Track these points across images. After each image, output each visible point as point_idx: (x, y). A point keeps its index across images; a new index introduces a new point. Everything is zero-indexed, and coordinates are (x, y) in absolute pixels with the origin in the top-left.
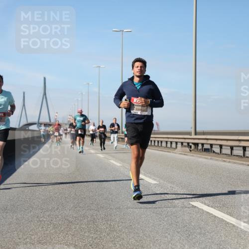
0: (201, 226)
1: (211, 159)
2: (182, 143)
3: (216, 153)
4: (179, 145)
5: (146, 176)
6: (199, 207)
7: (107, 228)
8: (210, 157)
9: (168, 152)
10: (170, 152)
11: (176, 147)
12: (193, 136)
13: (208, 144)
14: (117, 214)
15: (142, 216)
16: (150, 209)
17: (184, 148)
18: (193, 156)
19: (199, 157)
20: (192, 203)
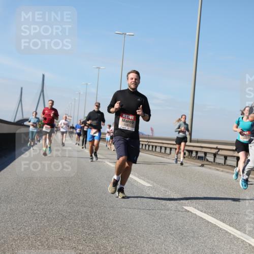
0: (194, 230)
3: (210, 162)
4: (173, 151)
5: (140, 179)
6: (193, 212)
7: (100, 225)
9: (162, 157)
11: (171, 153)
12: (189, 143)
13: (202, 152)
14: (111, 213)
15: (136, 216)
16: (144, 211)
20: (185, 207)
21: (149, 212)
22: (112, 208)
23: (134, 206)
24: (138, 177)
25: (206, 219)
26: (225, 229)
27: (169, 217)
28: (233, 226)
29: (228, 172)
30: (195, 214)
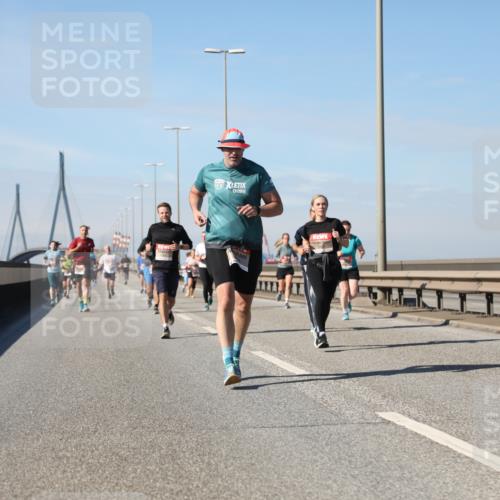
0: (402, 463)
3: (430, 308)
5: (283, 359)
7: (202, 470)
8: (416, 317)
12: (381, 273)
13: (412, 289)
14: (223, 441)
15: (277, 444)
16: (294, 430)
17: (362, 299)
18: (380, 315)
20: (381, 414)
22: (225, 431)
23: (272, 421)
24: (279, 356)
25: (428, 436)
27: (347, 440)
30: (404, 429)
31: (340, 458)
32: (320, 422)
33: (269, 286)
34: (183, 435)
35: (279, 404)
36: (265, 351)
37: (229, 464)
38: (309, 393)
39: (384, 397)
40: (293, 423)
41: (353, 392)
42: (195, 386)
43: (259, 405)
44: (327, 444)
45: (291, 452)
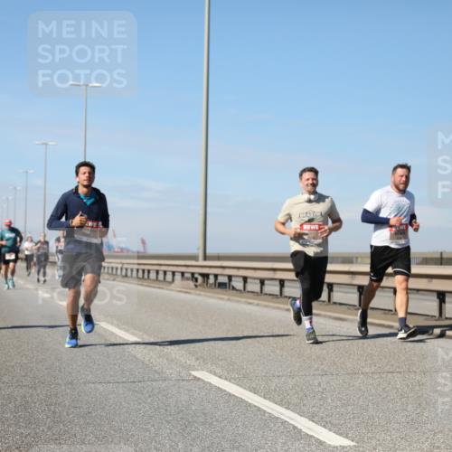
0: (206, 411)
1: (229, 300)
2: (183, 274)
3: (237, 290)
4: (178, 277)
5: (121, 329)
6: (206, 380)
7: (47, 417)
8: (226, 297)
9: (159, 288)
10: (162, 288)
11: (173, 280)
12: (201, 262)
13: (224, 275)
14: (67, 394)
15: (111, 396)
16: (125, 385)
17: (186, 282)
18: (199, 295)
19: (209, 297)
20: (194, 373)
21: (134, 385)
22: (70, 386)
23: (108, 378)
24: (118, 327)
25: (228, 390)
26: (256, 404)
27: (165, 393)
28: (269, 399)
29: (266, 306)
30: (210, 384)
31: (158, 408)
32: (146, 379)
33: (114, 270)
34: (35, 389)
35: (115, 364)
36: (108, 322)
37: (70, 412)
38: (139, 356)
39: (197, 359)
40: (124, 380)
41: (174, 355)
42: (48, 350)
43: (99, 365)
44: (150, 397)
45: (121, 403)
